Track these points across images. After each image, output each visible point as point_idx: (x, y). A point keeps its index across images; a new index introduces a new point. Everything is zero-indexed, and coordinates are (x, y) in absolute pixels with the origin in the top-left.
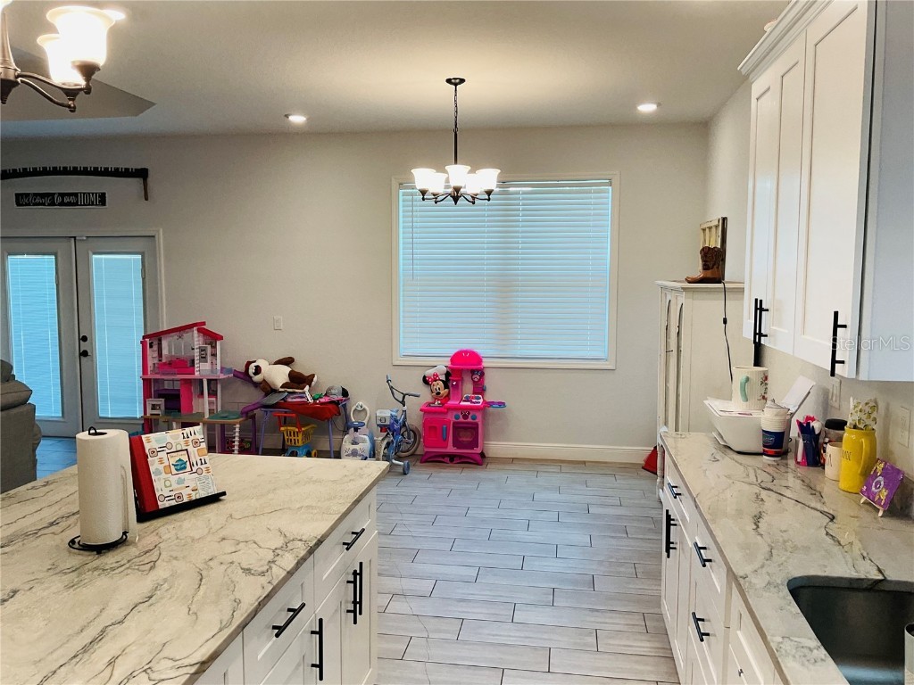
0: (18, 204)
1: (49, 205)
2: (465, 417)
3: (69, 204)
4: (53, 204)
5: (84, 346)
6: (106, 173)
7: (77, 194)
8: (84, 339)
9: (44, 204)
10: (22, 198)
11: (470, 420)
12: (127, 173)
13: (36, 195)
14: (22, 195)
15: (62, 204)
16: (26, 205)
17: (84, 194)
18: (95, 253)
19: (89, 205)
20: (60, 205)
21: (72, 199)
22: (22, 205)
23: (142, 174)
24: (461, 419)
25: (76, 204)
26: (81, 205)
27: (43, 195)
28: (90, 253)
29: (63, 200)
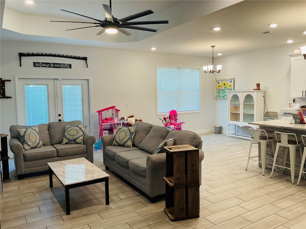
0: (34, 66)
1: (48, 67)
2: (179, 126)
3: (57, 67)
4: (50, 67)
5: (60, 118)
6: (71, 57)
7: (60, 64)
8: (60, 115)
9: (46, 67)
10: (36, 64)
11: (179, 127)
12: (79, 58)
13: (42, 63)
14: (36, 63)
15: (54, 67)
16: (38, 66)
17: (63, 64)
18: (63, 85)
19: (65, 68)
20: (53, 67)
21: (59, 65)
22: (36, 67)
23: (85, 59)
24: (178, 127)
25: (60, 67)
26: (62, 68)
27: (46, 64)
28: (62, 85)
29: (54, 66)
